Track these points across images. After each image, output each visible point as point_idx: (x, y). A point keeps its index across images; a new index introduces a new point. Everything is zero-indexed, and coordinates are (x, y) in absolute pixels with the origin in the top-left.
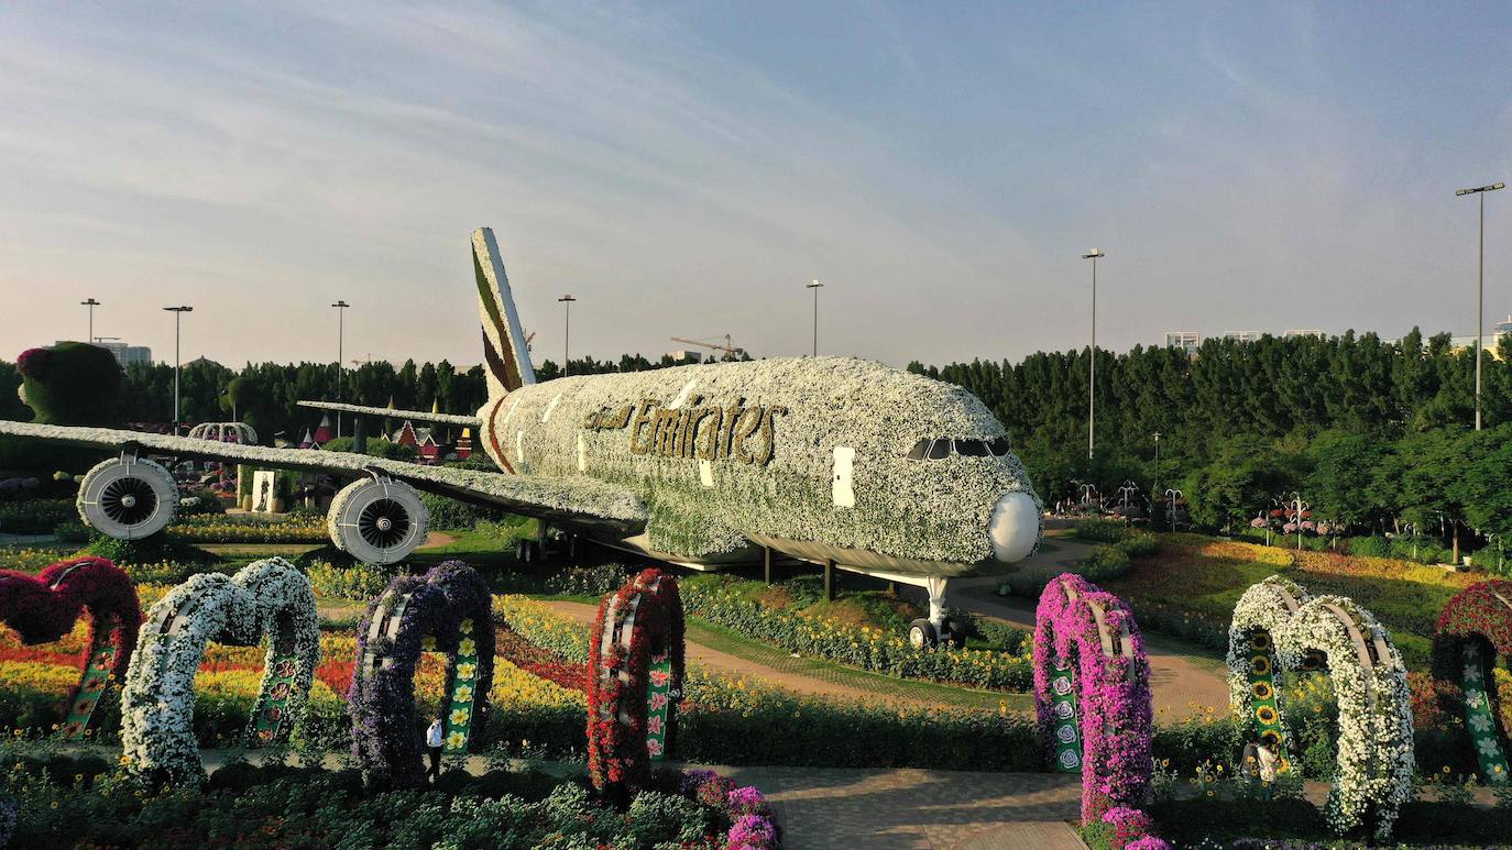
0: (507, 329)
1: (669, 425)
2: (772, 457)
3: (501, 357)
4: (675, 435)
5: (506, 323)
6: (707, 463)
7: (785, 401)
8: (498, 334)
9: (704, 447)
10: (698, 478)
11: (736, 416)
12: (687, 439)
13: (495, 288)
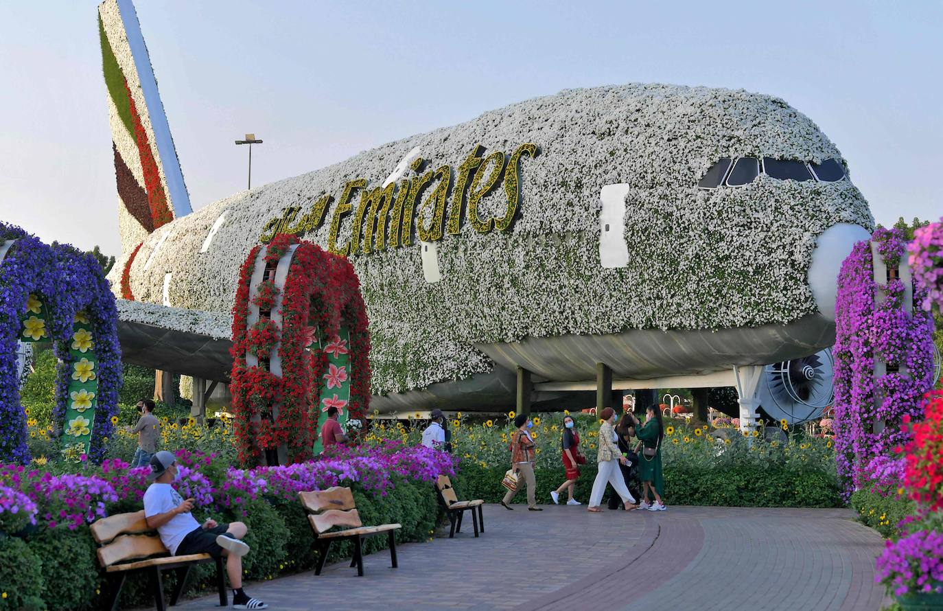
0: (151, 140)
1: (380, 207)
2: (518, 216)
3: (142, 184)
4: (388, 219)
5: (150, 133)
6: (433, 248)
7: (537, 138)
8: (136, 150)
9: (427, 225)
10: (419, 267)
11: (473, 172)
12: (405, 220)
13: (133, 83)
